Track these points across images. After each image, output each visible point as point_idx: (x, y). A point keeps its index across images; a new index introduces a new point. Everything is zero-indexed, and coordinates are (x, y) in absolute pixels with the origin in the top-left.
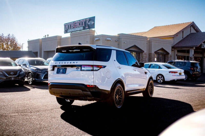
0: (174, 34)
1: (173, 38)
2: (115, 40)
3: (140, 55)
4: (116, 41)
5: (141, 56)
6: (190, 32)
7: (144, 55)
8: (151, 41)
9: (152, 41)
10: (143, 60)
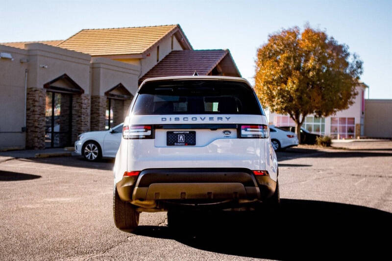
0: (142, 51)
1: (140, 59)
2: (21, 60)
3: (74, 99)
4: (22, 63)
5: (77, 102)
6: (172, 49)
7: (84, 100)
8: (96, 66)
9: (102, 66)
10: (81, 113)
